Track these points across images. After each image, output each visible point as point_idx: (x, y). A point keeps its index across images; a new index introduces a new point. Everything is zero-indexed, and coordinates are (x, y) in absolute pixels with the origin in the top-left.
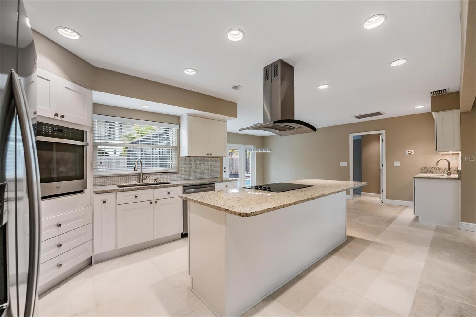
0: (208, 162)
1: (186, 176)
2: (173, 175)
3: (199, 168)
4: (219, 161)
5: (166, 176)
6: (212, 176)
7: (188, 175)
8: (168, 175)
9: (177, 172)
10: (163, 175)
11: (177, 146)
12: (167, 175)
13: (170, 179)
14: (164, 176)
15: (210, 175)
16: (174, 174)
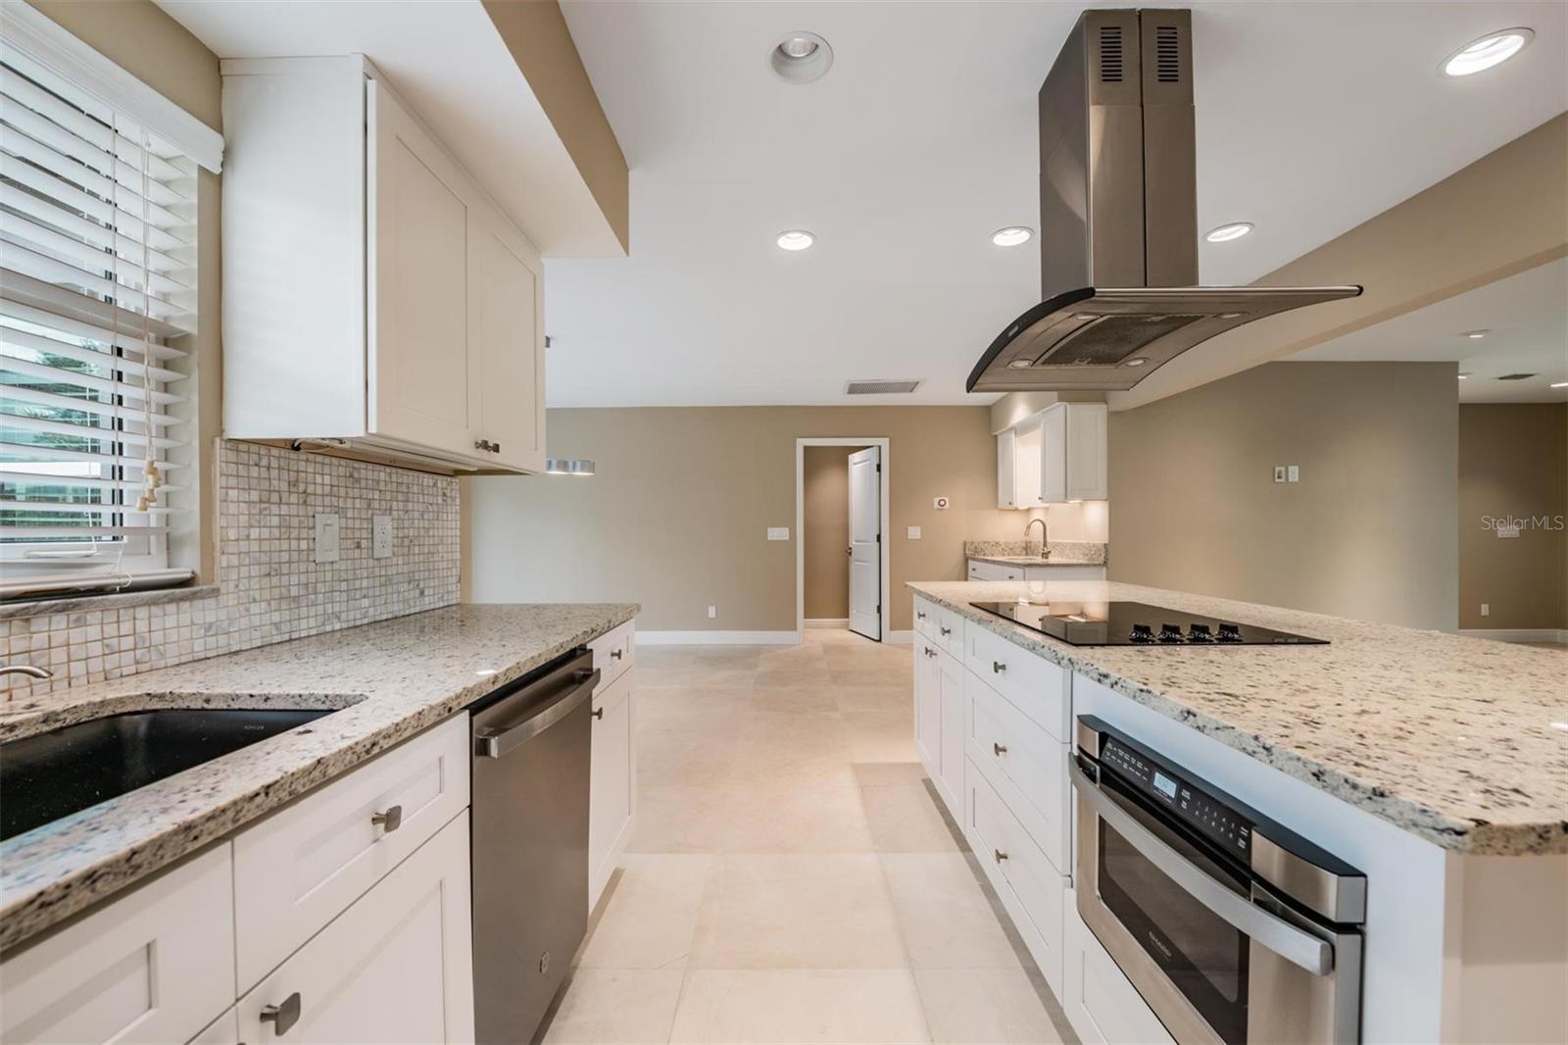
0: (410, 506)
1: (276, 617)
2: (155, 610)
3: (359, 546)
4: (458, 500)
5: (76, 635)
6: (428, 602)
7: (284, 605)
8: (111, 617)
9: (187, 583)
10: (39, 624)
11: (195, 325)
12: (93, 617)
13: (128, 657)
14: (58, 638)
15: (417, 592)
16: (172, 600)
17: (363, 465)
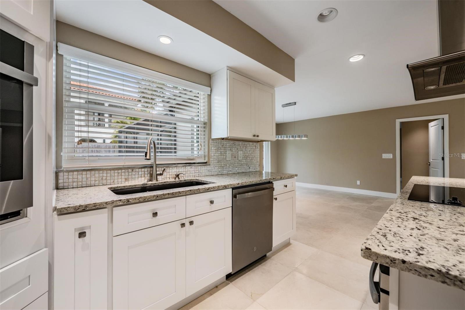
0: (247, 149)
1: (220, 170)
2: (201, 167)
3: (235, 157)
4: (259, 148)
5: (191, 170)
6: (251, 170)
7: (221, 168)
8: (195, 167)
9: (206, 163)
10: (187, 167)
11: (206, 121)
12: (193, 167)
13: (197, 174)
14: (189, 170)
15: (248, 168)
16: (203, 165)
17: (236, 141)
